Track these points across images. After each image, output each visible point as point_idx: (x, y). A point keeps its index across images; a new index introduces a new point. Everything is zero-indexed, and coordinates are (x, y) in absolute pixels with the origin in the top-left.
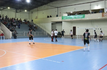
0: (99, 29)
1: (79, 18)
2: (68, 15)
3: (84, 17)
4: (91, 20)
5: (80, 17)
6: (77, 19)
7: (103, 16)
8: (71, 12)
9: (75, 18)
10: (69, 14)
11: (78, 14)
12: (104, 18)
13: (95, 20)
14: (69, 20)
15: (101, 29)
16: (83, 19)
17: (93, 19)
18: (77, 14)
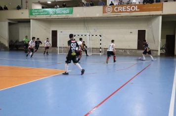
0: (98, 35)
1: (63, 14)
2: (43, 8)
3: (71, 12)
4: (84, 18)
5: (64, 12)
6: (59, 15)
7: (104, 12)
8: (49, 2)
9: (55, 14)
10: (44, 6)
11: (60, 7)
12: (106, 15)
13: (91, 18)
14: (44, 17)
15: (101, 36)
16: (70, 16)
17: (87, 16)
18: (58, 6)
